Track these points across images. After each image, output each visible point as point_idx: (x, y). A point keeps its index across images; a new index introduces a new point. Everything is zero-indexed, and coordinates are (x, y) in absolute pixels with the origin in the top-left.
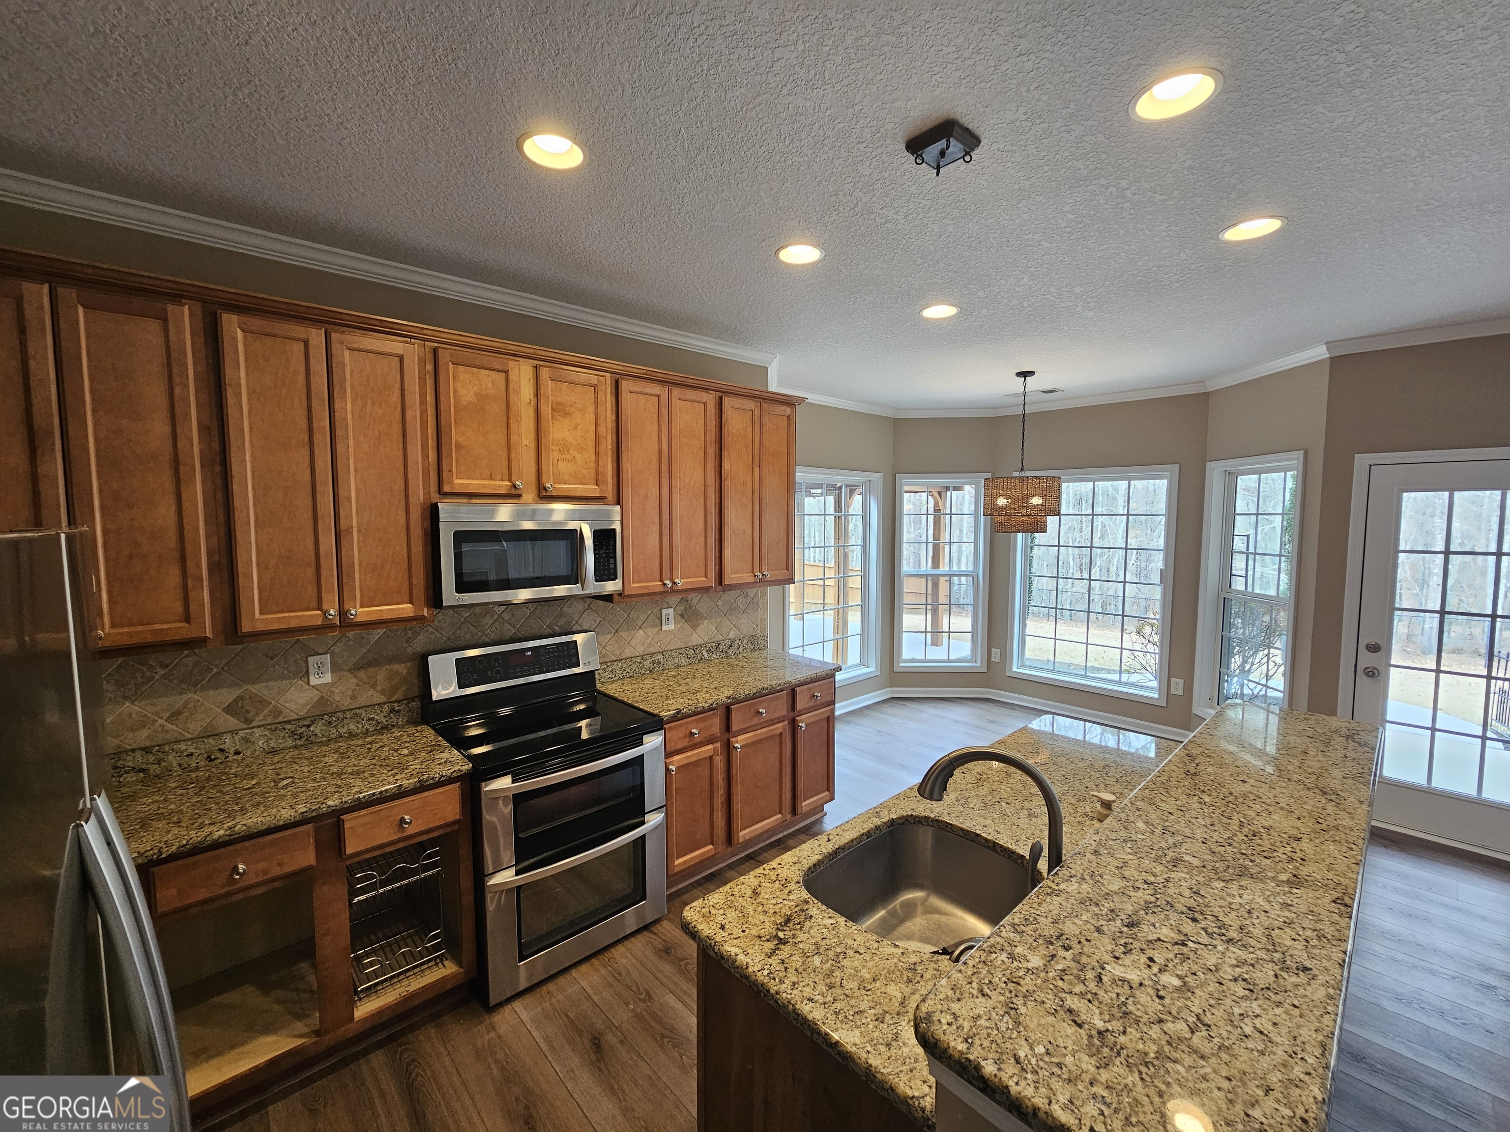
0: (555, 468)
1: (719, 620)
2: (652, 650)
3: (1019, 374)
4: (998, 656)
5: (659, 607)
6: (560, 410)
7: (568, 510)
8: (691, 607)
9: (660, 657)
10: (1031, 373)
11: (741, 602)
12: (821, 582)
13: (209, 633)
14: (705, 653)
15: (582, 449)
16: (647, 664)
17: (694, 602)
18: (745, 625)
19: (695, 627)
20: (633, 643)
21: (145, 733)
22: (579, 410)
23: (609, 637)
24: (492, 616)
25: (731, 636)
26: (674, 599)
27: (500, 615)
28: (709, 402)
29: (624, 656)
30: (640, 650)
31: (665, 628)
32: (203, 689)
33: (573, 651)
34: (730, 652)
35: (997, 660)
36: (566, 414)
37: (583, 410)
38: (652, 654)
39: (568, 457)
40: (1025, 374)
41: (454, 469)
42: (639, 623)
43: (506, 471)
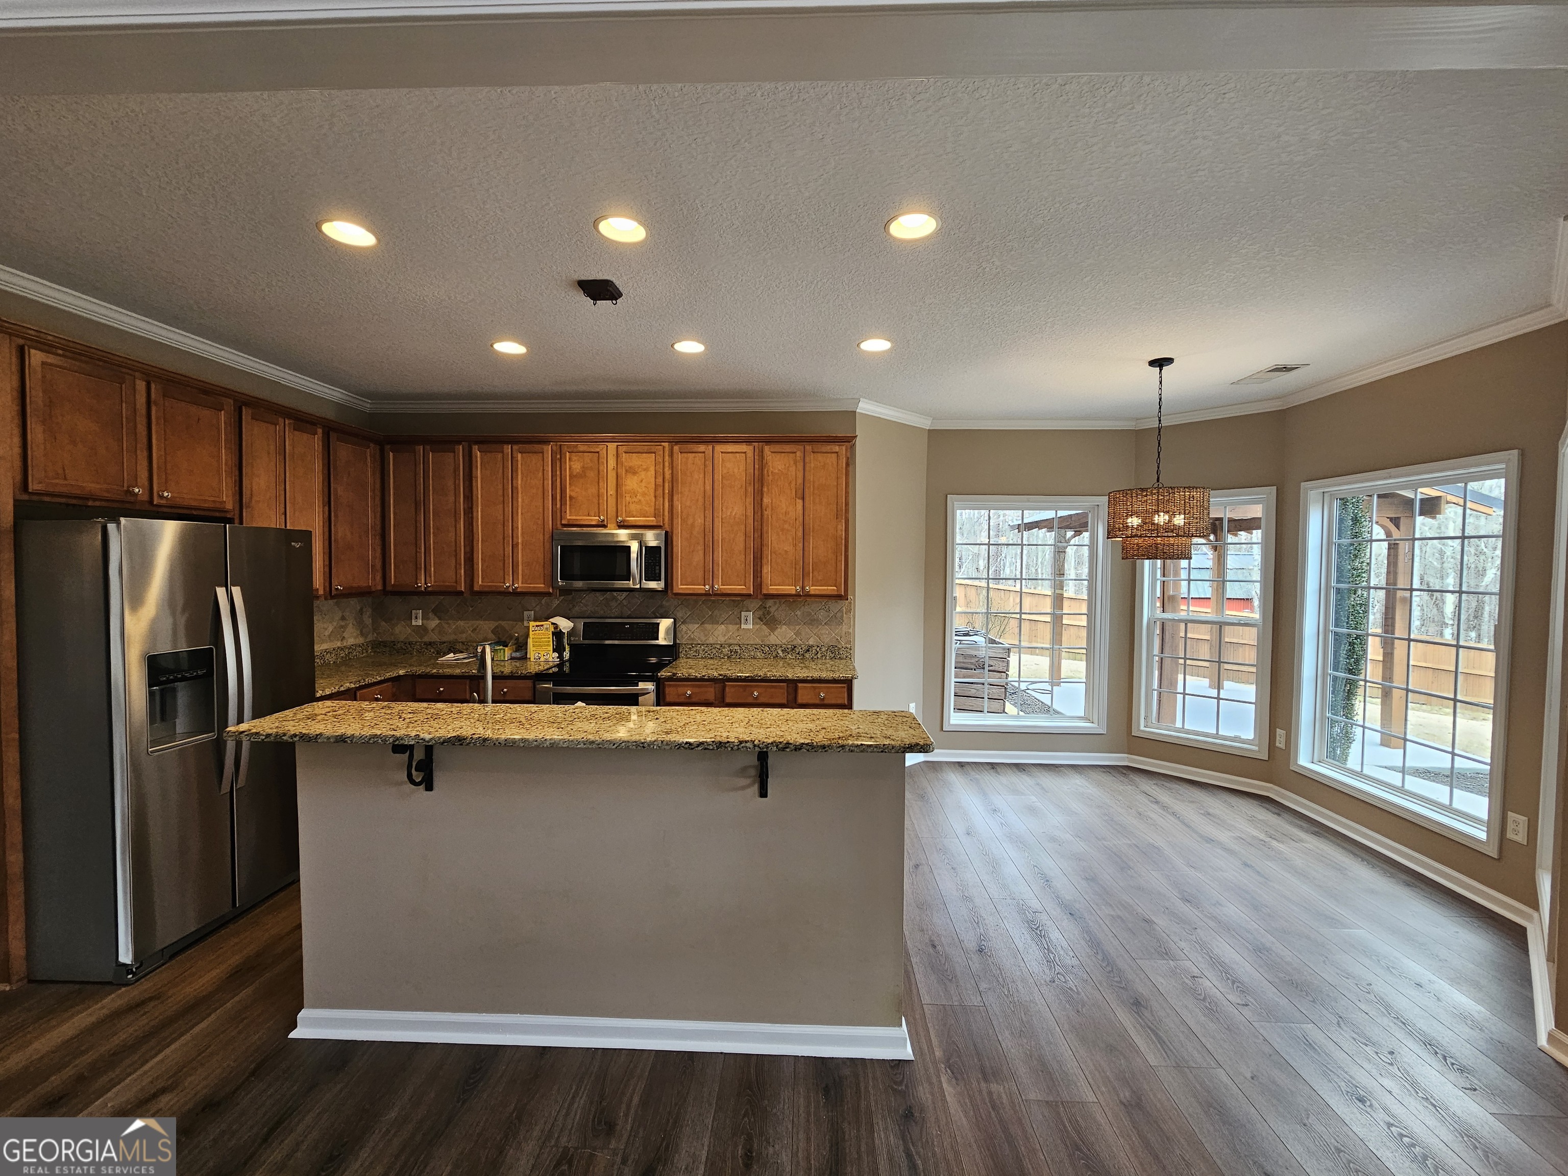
0: (627, 508)
1: (797, 627)
2: (731, 641)
3: (1152, 363)
4: (1283, 740)
5: (739, 610)
6: (632, 471)
7: (629, 534)
8: (769, 613)
9: (737, 648)
10: (1169, 361)
11: (822, 615)
12: (1018, 616)
13: (463, 589)
14: (780, 652)
15: (646, 494)
16: (726, 651)
17: (772, 610)
18: (825, 635)
19: (773, 630)
20: (716, 633)
21: (464, 635)
22: (645, 470)
23: (697, 626)
24: (616, 601)
25: (811, 643)
26: (755, 604)
27: (621, 602)
28: (748, 452)
29: (708, 642)
30: (722, 640)
31: (743, 626)
32: (485, 620)
33: (655, 630)
34: (807, 655)
35: (1282, 746)
36: (635, 473)
37: (646, 470)
38: (730, 645)
39: (636, 500)
40: (1160, 363)
41: (568, 512)
42: (722, 620)
43: (597, 511)
